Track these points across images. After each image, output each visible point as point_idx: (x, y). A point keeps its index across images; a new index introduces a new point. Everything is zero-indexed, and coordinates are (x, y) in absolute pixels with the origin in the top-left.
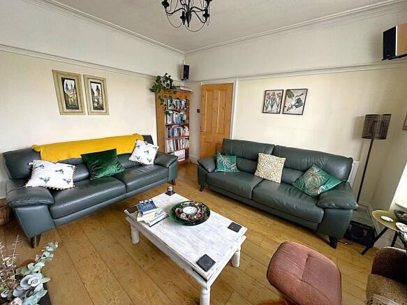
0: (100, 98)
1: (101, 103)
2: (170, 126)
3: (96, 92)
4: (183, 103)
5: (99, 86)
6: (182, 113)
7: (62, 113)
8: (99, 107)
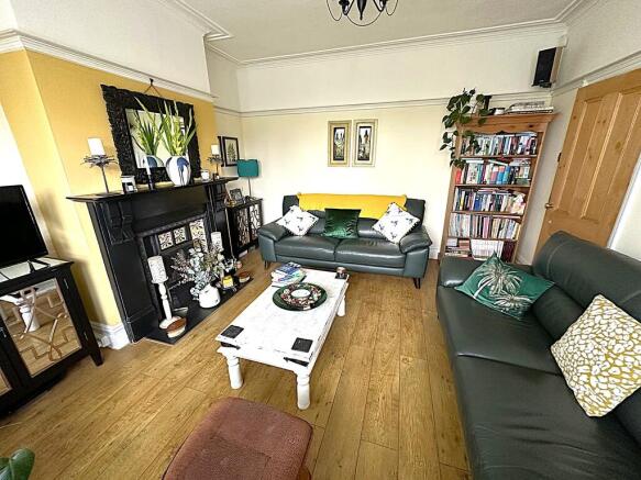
0: (367, 145)
1: (367, 152)
2: (475, 188)
3: (363, 140)
4: (524, 140)
5: (369, 130)
6: (514, 164)
7: (330, 164)
8: (364, 157)
